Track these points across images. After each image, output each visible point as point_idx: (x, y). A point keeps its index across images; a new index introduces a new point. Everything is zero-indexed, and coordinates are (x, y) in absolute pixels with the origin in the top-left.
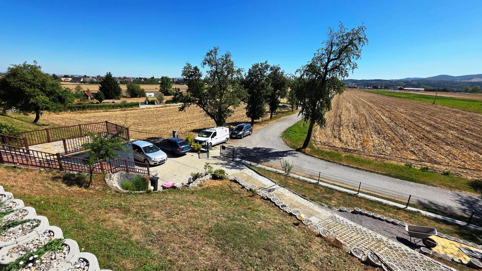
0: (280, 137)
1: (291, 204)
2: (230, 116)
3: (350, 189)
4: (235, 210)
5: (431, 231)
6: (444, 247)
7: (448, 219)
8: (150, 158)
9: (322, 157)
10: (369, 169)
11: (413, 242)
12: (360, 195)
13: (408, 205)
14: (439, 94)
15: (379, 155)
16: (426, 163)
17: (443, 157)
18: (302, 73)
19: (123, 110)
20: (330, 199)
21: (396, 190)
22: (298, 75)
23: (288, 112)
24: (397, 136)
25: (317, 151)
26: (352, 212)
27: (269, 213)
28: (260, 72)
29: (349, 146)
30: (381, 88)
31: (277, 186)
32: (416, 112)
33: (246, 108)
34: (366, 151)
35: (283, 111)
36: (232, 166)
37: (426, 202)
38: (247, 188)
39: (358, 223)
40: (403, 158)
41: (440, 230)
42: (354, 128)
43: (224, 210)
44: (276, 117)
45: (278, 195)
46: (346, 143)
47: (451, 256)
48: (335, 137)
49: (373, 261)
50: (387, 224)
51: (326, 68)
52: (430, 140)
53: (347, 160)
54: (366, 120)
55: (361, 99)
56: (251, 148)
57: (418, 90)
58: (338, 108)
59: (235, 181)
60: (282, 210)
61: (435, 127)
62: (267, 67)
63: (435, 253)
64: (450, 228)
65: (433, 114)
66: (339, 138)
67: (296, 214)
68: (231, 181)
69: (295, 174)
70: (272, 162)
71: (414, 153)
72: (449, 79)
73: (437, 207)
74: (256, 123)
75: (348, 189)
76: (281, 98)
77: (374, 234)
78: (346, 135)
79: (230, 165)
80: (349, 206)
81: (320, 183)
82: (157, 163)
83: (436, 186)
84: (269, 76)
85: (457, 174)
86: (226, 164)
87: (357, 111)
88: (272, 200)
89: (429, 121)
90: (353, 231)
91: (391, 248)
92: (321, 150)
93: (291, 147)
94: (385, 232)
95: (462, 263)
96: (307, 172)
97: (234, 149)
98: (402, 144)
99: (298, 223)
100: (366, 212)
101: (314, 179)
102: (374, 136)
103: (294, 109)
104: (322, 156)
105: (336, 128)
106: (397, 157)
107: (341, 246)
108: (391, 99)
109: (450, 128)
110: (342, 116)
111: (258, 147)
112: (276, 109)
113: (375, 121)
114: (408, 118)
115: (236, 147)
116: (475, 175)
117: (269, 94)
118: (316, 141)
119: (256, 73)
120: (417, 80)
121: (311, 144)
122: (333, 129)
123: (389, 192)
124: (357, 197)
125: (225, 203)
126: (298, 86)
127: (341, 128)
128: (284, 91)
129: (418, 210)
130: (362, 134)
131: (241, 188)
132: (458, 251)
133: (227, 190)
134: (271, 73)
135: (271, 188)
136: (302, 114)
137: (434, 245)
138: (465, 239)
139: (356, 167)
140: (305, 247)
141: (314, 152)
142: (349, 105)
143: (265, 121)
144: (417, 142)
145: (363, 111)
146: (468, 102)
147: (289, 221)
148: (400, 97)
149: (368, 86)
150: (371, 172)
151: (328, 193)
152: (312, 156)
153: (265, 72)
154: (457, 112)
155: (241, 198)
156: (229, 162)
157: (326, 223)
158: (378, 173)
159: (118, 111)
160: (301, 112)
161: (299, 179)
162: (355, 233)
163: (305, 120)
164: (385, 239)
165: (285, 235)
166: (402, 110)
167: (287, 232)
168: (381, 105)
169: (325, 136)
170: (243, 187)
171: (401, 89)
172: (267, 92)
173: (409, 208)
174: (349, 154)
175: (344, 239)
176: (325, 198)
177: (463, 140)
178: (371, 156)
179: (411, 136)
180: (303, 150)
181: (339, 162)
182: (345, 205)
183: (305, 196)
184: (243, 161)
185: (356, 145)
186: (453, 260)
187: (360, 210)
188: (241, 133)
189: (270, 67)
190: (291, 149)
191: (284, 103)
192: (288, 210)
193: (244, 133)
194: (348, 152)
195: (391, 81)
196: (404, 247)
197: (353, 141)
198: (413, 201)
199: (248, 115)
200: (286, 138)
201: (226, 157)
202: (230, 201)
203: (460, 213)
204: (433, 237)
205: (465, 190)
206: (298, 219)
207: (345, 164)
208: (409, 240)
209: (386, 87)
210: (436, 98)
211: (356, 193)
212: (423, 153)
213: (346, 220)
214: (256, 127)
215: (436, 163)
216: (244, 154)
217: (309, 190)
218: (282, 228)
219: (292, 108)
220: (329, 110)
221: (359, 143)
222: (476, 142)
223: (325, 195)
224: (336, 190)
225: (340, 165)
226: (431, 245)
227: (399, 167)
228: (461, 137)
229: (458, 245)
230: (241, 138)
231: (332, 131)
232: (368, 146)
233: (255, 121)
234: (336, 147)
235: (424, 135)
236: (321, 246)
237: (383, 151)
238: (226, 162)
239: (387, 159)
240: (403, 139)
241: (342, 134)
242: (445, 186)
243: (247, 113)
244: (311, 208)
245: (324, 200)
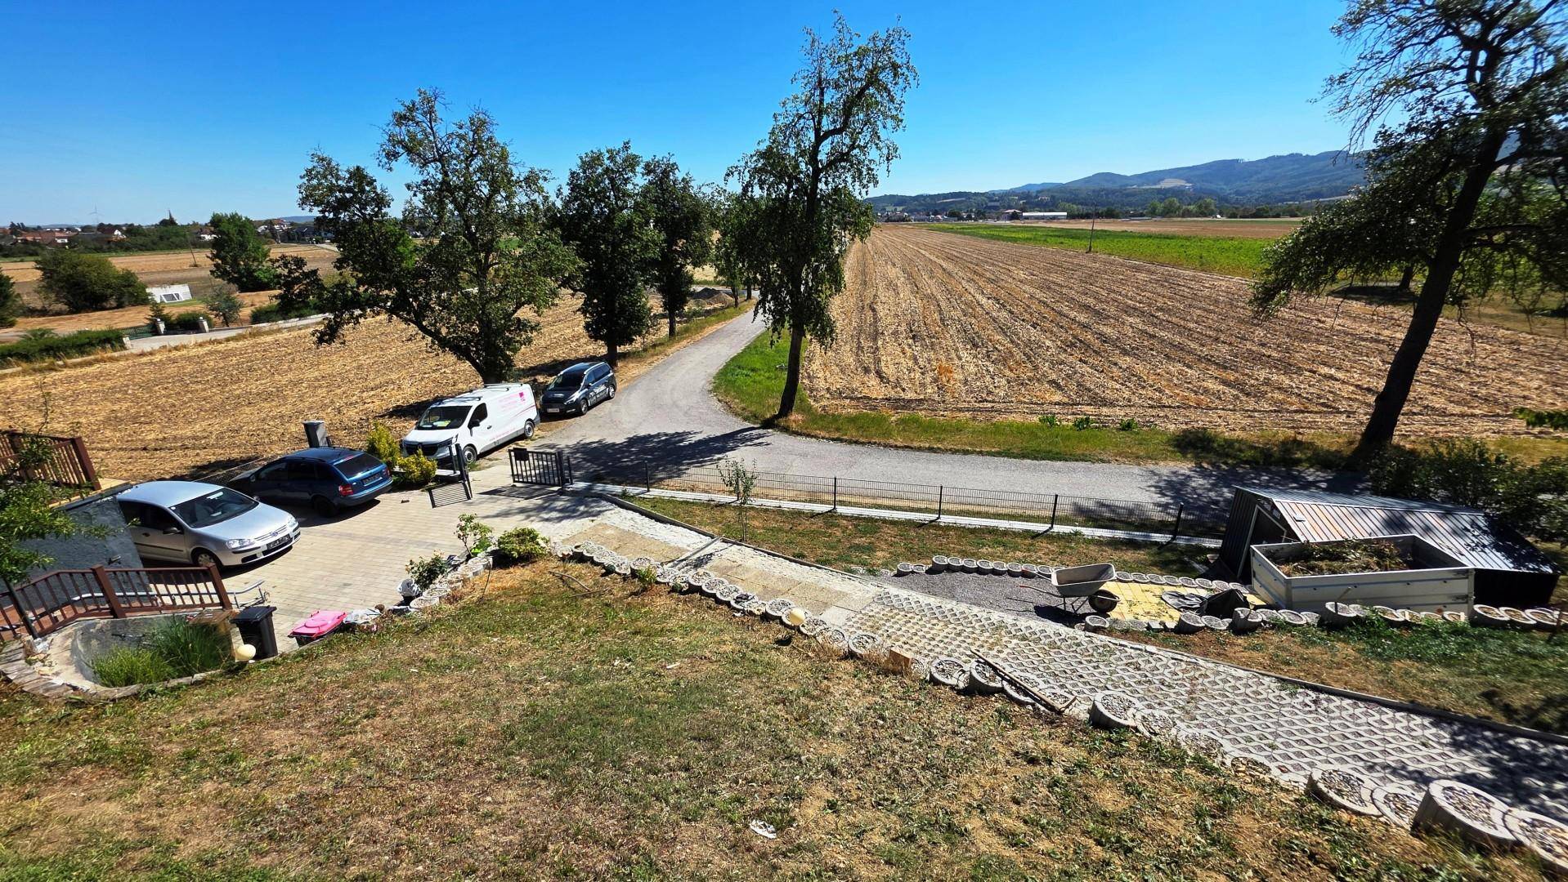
0: (710, 391)
1: (765, 587)
2: (529, 341)
3: (919, 510)
4: (589, 647)
5: (1103, 572)
6: (1131, 604)
7: (1138, 535)
8: (221, 544)
9: (837, 435)
10: (958, 447)
11: (1071, 610)
12: (946, 519)
13: (1053, 520)
14: (1101, 225)
15: (981, 405)
16: (1085, 408)
17: (1118, 386)
18: (747, 179)
19: (41, 370)
20: (870, 549)
21: (1027, 490)
22: (735, 187)
23: (722, 308)
24: (1017, 345)
25: (822, 417)
26: (930, 572)
27: (702, 630)
28: (612, 180)
29: (904, 390)
30: (969, 218)
31: (719, 545)
32: (1053, 277)
33: (583, 311)
34: (948, 397)
35: (708, 308)
36: (560, 511)
37: (1091, 505)
38: (622, 572)
39: (946, 597)
40: (1036, 404)
41: (1124, 566)
42: (914, 337)
43: (551, 657)
44: (687, 330)
45: (723, 571)
46: (897, 384)
47: (1145, 620)
48: (867, 370)
49: (983, 681)
50: (1013, 579)
51: (813, 159)
52: (1088, 346)
53: (904, 430)
54: (940, 312)
55: (923, 252)
56: (620, 439)
57: (1054, 218)
58: (865, 283)
59: (579, 558)
60: (738, 610)
61: (1097, 313)
62: (631, 162)
63: (1115, 621)
64: (1141, 555)
65: (1090, 278)
66: (877, 372)
67: (779, 614)
68: (564, 559)
69: (767, 496)
70: (694, 473)
71: (1059, 387)
72: (1116, 186)
73: (1113, 511)
74: (624, 356)
75: (912, 510)
76: (695, 265)
77: (985, 615)
78: (894, 358)
79: (554, 510)
80: (921, 555)
81: (841, 510)
82: (255, 556)
83: (1109, 462)
84: (645, 192)
85: (1148, 424)
86: (540, 509)
87: (916, 289)
88: (704, 588)
89: (1085, 300)
90: (935, 621)
91: (1024, 638)
92: (833, 415)
93: (745, 419)
94: (1010, 601)
95: (1166, 629)
96: (800, 487)
97: (560, 454)
98: (1029, 365)
99: (790, 636)
100: (962, 562)
101: (822, 502)
102: (964, 354)
103: (739, 300)
104: (838, 430)
105: (866, 344)
106: (1021, 402)
107: (906, 666)
108: (996, 246)
109: (1128, 310)
110: (879, 307)
111: (642, 433)
112: (685, 302)
113: (963, 311)
114: (1039, 294)
115: (567, 447)
116: (1181, 419)
117: (654, 253)
118: (817, 390)
119: (597, 184)
120: (1049, 190)
121: (802, 401)
122: (860, 348)
123: (1012, 496)
124: (938, 527)
125: (553, 635)
126: (741, 223)
127: (880, 343)
128: (701, 240)
129: (1075, 528)
130: (936, 352)
131: (603, 575)
132: (1159, 604)
133: (553, 591)
134: (650, 183)
135: (702, 554)
136: (765, 312)
137: (1113, 605)
138: (1171, 572)
139: (927, 445)
140: (813, 698)
141: (814, 421)
142: (893, 272)
143: (654, 346)
144: (1063, 356)
145: (931, 286)
146: (1156, 241)
147: (762, 637)
148: (1015, 240)
149: (936, 213)
150: (966, 452)
151: (864, 534)
152: (808, 436)
153: (627, 180)
154: (1138, 269)
155: (607, 605)
156: (552, 498)
157: (866, 617)
158: (981, 453)
159: (12, 375)
160: (762, 302)
161: (779, 511)
162: (941, 624)
163: (775, 330)
164: (1009, 619)
165: (755, 679)
166: (1022, 275)
167: (760, 669)
168: (972, 266)
169: (837, 370)
170: (609, 571)
171: (1014, 217)
172: (645, 248)
173: (1058, 528)
174: (905, 414)
175: (914, 649)
176: (858, 547)
177: (1153, 336)
178: (960, 410)
179: (1048, 343)
180: (782, 422)
181: (882, 442)
182: (913, 554)
183: (803, 556)
184: (599, 487)
185: (923, 385)
186: (1149, 628)
187: (947, 561)
188: (577, 395)
189: (642, 165)
190: (748, 425)
191: (706, 282)
192: (756, 606)
193: (587, 394)
194: (903, 407)
195: (990, 196)
196: (1052, 627)
197: (912, 375)
198: (1065, 509)
199: (594, 331)
200: (727, 393)
201: (536, 483)
202: (570, 624)
203: (1157, 515)
204: (1109, 586)
205: (1166, 459)
206: (786, 626)
207: (898, 444)
208: (1062, 607)
209: (981, 214)
210: (1094, 235)
211: (934, 516)
212: (1077, 382)
213: (915, 596)
214: (627, 371)
215: (1105, 403)
216: (599, 466)
217: (813, 535)
218: (744, 664)
219: (734, 295)
220: (838, 290)
221: (928, 380)
222: (1178, 339)
223: (857, 541)
224: (884, 521)
225: (887, 450)
226: (1104, 604)
227: (1027, 428)
228: (1150, 330)
229: (1157, 589)
230: (579, 414)
231: (857, 355)
232: (952, 382)
233: (620, 349)
234: (869, 398)
235: (1075, 337)
236: (856, 682)
237: (989, 393)
238: (537, 501)
239: (999, 411)
240: (1031, 352)
241: (884, 358)
242: (1126, 457)
243: (587, 326)
244: (823, 585)
245: (854, 555)
